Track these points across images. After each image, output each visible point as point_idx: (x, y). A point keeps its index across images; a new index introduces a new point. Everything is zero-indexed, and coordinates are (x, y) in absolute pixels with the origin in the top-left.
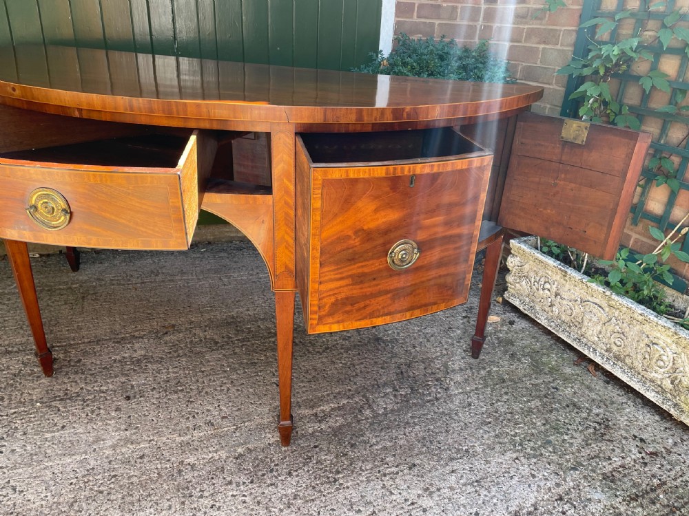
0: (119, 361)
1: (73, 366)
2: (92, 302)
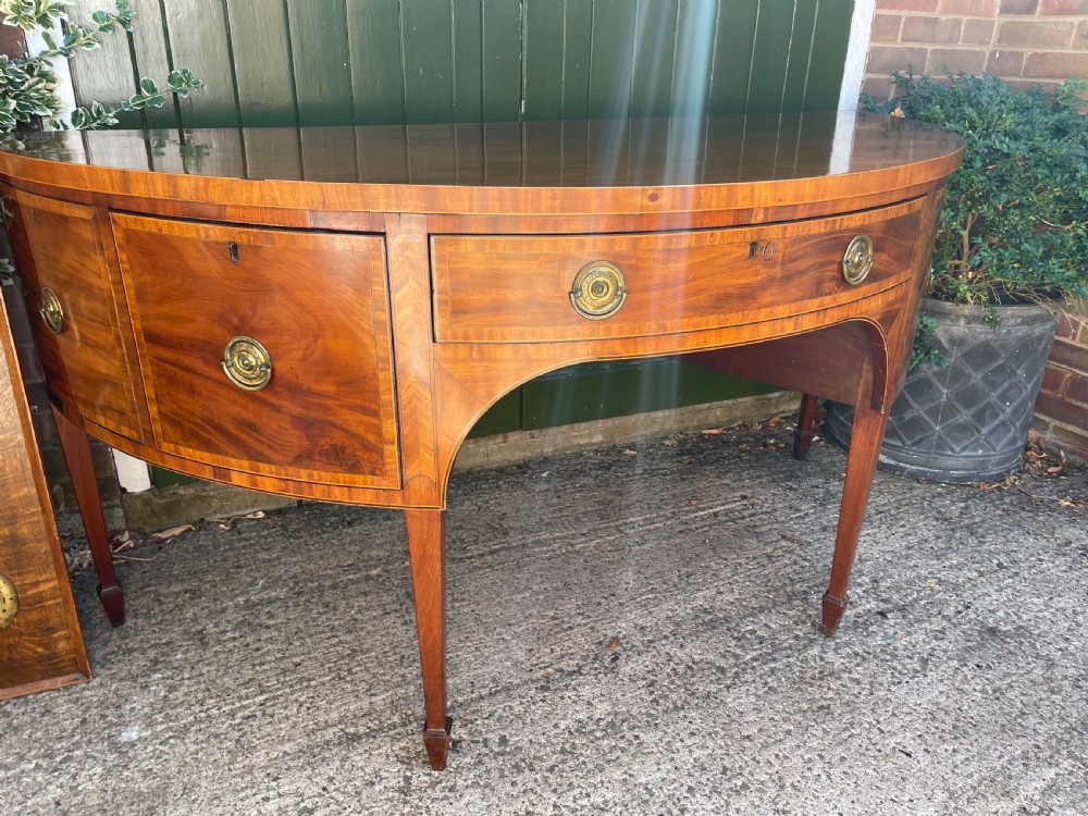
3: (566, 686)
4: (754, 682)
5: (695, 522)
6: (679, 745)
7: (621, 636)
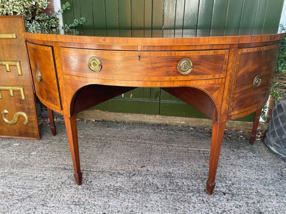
0: (108, 187)
1: (87, 184)
2: (107, 149)
3: (116, 176)
4: (163, 194)
5: (192, 151)
6: (127, 200)
7: (141, 170)
